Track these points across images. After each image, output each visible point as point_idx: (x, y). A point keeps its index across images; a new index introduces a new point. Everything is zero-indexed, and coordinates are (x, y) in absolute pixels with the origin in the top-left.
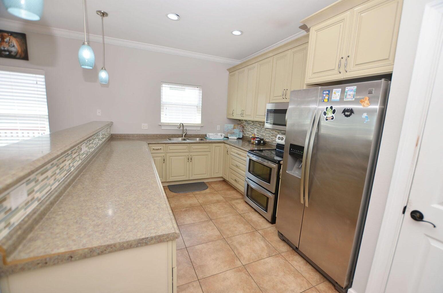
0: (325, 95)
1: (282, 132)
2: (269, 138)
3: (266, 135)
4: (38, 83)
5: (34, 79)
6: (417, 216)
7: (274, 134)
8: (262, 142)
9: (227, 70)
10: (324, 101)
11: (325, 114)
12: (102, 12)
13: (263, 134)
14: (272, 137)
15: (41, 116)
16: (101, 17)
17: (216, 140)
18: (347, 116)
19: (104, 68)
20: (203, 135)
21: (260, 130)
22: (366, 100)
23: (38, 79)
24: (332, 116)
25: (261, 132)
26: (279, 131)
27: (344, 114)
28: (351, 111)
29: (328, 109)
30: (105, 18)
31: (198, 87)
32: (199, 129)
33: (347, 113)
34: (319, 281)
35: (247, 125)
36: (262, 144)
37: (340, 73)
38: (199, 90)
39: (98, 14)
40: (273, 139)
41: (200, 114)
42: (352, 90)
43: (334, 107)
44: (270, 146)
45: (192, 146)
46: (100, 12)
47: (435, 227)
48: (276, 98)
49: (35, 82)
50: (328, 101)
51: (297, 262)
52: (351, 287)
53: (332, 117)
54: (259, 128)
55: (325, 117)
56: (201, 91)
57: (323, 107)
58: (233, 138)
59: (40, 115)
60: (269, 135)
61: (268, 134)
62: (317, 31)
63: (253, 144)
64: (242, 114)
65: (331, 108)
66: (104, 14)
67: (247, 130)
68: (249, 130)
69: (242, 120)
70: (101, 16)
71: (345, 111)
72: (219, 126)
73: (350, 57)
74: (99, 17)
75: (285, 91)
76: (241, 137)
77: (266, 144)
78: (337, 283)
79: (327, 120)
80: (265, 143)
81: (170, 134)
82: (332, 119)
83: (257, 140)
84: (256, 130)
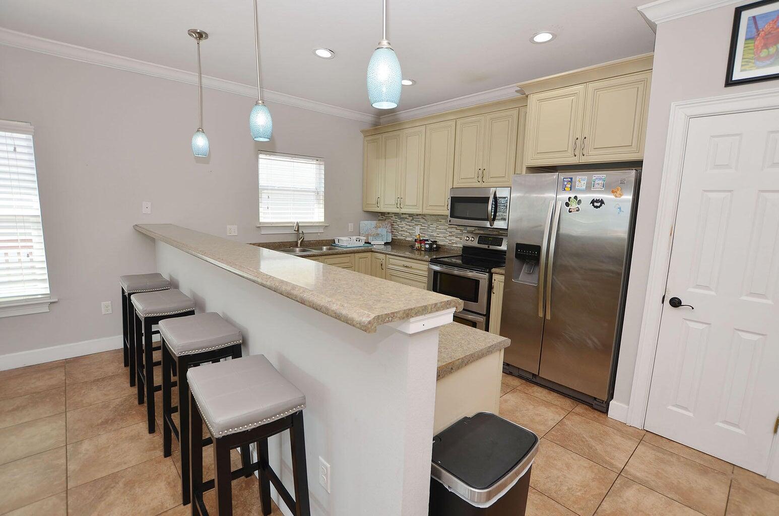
0: (566, 183)
1: (469, 229)
2: (445, 239)
3: (438, 235)
4: (18, 150)
5: (9, 141)
6: (676, 303)
7: (454, 233)
8: (435, 246)
9: (362, 132)
10: (564, 190)
11: (567, 205)
12: (198, 31)
13: (433, 234)
14: (450, 238)
15: (25, 218)
16: (196, 41)
17: (355, 248)
18: (597, 207)
19: (200, 130)
20: (329, 240)
21: (426, 228)
22: (618, 190)
23: (17, 142)
24: (578, 207)
25: (429, 231)
26: (462, 228)
27: (593, 205)
28: (602, 202)
29: (571, 199)
30: (203, 42)
31: (318, 159)
32: (322, 230)
33: (596, 204)
34: (572, 405)
35: (399, 221)
36: (435, 249)
37: (575, 156)
38: (319, 164)
39: (191, 35)
40: (452, 241)
41: (322, 206)
42: (600, 179)
43: (580, 196)
44: (448, 251)
45: (326, 260)
46: (195, 32)
47: (693, 308)
48: (463, 180)
49: (12, 149)
50: (571, 190)
51: (540, 393)
52: (612, 398)
53: (577, 209)
54: (423, 225)
55: (569, 208)
56: (323, 167)
57: (564, 196)
58: (378, 243)
59: (23, 216)
60: (444, 235)
61: (444, 233)
62: (540, 100)
63: (419, 250)
64: (399, 205)
65: (576, 198)
66: (201, 35)
67: (401, 229)
68: (404, 229)
69: (389, 213)
70: (196, 38)
71: (593, 202)
72: (352, 224)
73: (587, 138)
74: (193, 41)
75: (480, 172)
76: (390, 241)
77: (441, 250)
78: (595, 399)
79: (570, 212)
80: (439, 248)
81: (276, 243)
82: (577, 211)
83: (427, 244)
84: (418, 228)
